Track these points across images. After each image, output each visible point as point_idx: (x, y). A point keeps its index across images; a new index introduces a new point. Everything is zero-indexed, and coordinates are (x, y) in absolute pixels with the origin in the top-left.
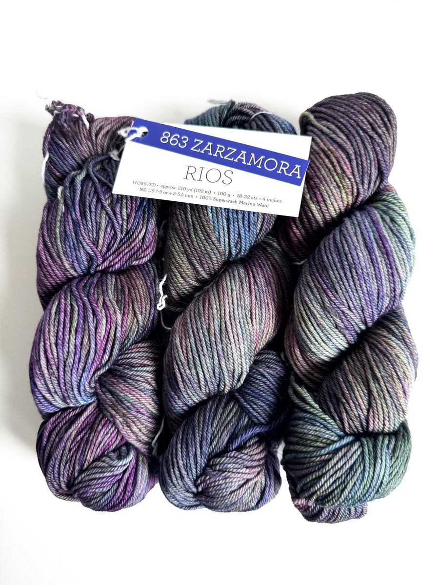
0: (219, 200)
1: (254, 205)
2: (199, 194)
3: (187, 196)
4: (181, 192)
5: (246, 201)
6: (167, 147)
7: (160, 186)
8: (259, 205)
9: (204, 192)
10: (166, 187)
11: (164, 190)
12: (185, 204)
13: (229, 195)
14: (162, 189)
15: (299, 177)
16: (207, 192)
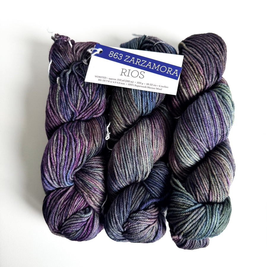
0: (138, 86)
1: (155, 89)
2: (128, 83)
3: (121, 83)
4: (119, 81)
5: (151, 86)
6: (112, 59)
7: (108, 78)
8: (157, 89)
9: (130, 82)
10: (112, 79)
11: (110, 80)
12: (121, 87)
13: (142, 84)
14: (109, 80)
15: (177, 76)
16: (131, 82)
